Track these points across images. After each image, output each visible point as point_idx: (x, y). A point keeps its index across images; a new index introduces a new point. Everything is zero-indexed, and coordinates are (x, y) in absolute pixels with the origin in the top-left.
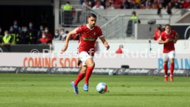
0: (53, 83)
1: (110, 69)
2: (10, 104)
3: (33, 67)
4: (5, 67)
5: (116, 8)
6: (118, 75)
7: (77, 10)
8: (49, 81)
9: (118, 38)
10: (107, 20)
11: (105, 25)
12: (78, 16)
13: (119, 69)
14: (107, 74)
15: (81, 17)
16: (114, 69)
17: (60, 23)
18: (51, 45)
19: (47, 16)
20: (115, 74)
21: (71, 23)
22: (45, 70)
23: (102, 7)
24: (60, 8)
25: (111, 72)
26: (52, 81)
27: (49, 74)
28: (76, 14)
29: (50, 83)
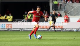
0: (50, 35)
1: (75, 29)
2: (31, 45)
3: (41, 29)
4: (28, 29)
5: (77, 2)
6: (78, 31)
7: (60, 3)
8: (48, 34)
9: (78, 15)
10: (73, 8)
11: (72, 10)
12: (60, 6)
13: (79, 29)
14: (74, 31)
15: (62, 6)
16: (77, 29)
17: (52, 9)
18: (48, 19)
19: (46, 6)
20: (77, 31)
21: (57, 9)
22: (46, 30)
23: (71, 2)
24: (52, 3)
25: (75, 30)
26: (49, 34)
27: (48, 32)
28: (60, 5)
29: (49, 35)
